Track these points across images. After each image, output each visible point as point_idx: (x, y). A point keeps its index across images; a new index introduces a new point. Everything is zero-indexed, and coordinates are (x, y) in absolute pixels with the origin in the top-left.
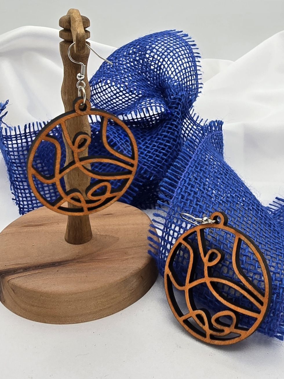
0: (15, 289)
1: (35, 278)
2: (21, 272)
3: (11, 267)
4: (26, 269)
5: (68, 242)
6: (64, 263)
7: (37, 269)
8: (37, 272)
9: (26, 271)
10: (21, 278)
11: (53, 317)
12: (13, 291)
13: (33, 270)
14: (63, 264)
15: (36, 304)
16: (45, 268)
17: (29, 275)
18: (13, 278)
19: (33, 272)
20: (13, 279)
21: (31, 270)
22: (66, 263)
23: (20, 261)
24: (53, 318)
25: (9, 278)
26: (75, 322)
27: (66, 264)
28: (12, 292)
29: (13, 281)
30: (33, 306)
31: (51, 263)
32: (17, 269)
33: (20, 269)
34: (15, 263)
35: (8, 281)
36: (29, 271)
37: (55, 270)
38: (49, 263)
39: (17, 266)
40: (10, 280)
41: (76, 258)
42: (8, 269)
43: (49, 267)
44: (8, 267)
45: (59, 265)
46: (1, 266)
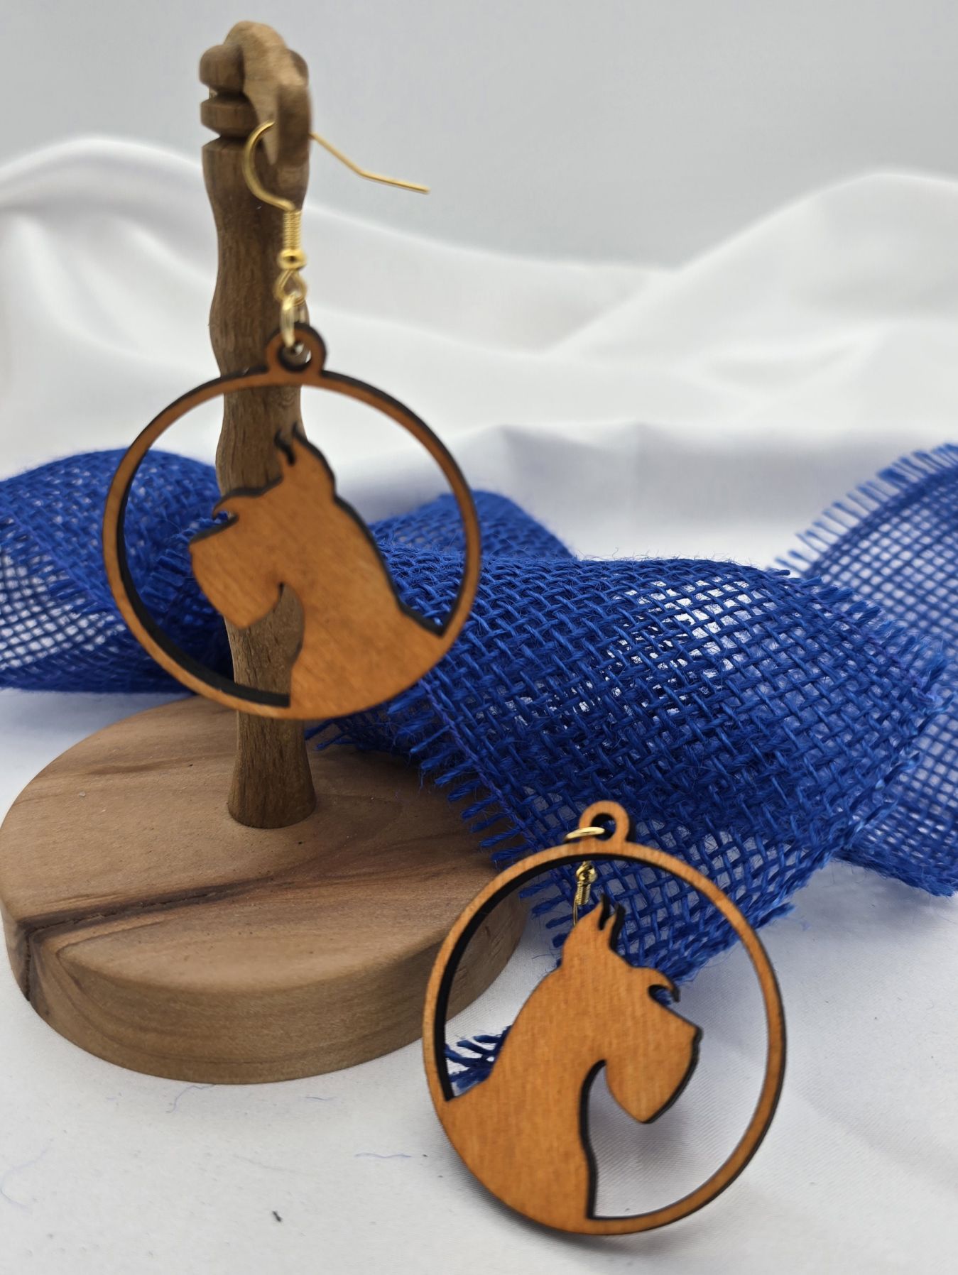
0: (82, 977)
1: (146, 942)
3: (64, 906)
4: (113, 911)
5: (240, 821)
6: (236, 890)
7: (150, 912)
8: (148, 920)
9: (116, 920)
12: (77, 982)
15: (153, 1024)
16: (175, 906)
18: (73, 941)
20: (74, 944)
22: (241, 889)
23: (92, 886)
24: (209, 1065)
25: (61, 941)
29: (73, 953)
31: (194, 890)
32: (83, 914)
33: (93, 911)
34: (76, 894)
35: (58, 954)
36: (122, 918)
37: (209, 913)
38: (186, 891)
39: (83, 903)
40: (64, 948)
41: (272, 874)
42: (55, 913)
43: (187, 905)
44: (56, 907)
45: (220, 899)
46: (34, 904)
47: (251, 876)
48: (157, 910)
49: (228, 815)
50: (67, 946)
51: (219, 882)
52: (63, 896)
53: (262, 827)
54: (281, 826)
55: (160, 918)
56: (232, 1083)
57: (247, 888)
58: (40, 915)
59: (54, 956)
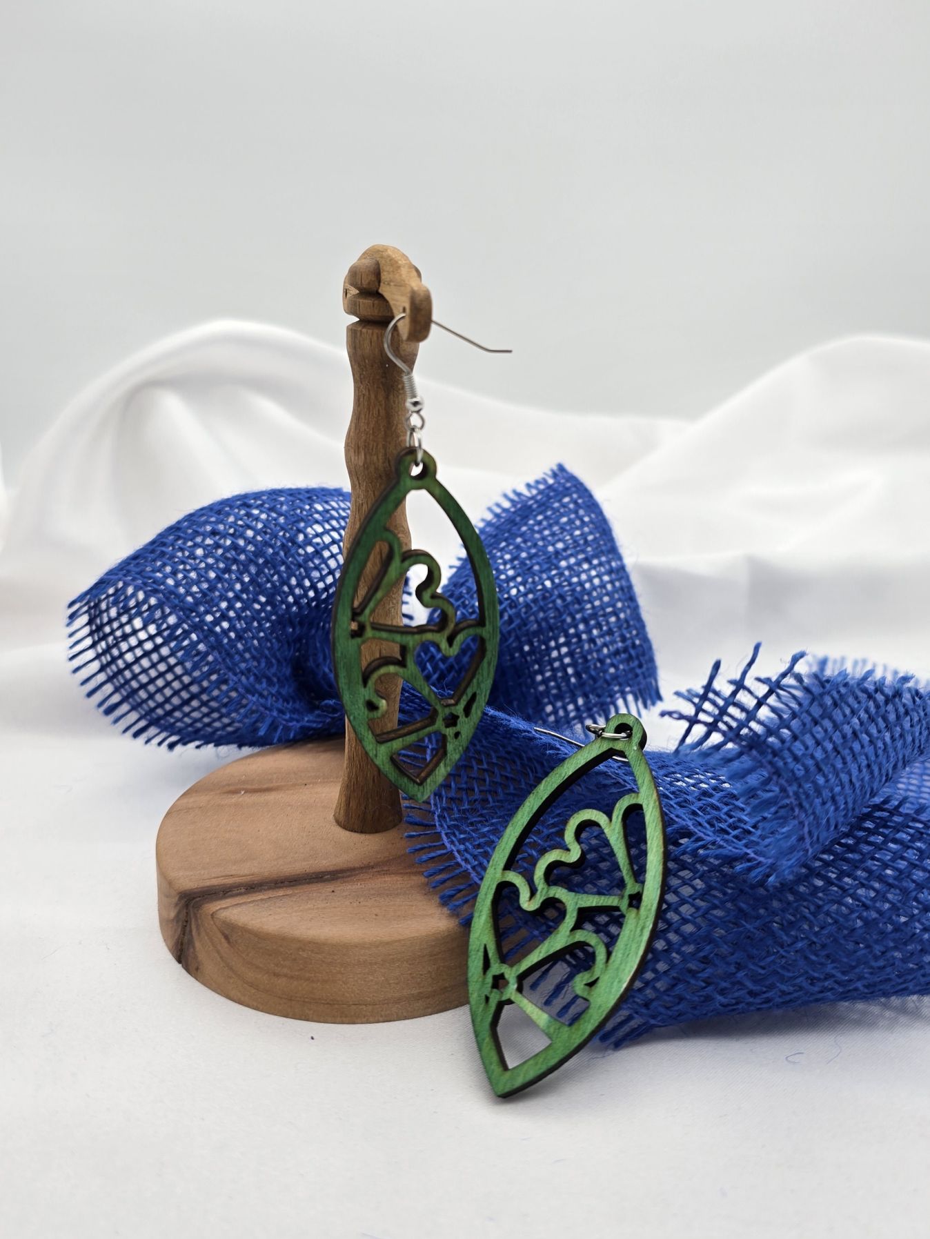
0: (230, 933)
1: (280, 907)
2: (240, 894)
3: (215, 882)
4: (253, 887)
5: (345, 827)
6: (345, 874)
7: (280, 887)
8: (281, 893)
9: (255, 892)
10: (244, 907)
11: (328, 1004)
12: (226, 937)
13: (270, 888)
14: (343, 877)
15: (285, 970)
16: (300, 884)
17: (262, 900)
18: (224, 906)
19: (271, 894)
20: (225, 908)
21: (265, 890)
22: (348, 874)
23: (233, 870)
24: (326, 1006)
25: (214, 907)
26: (381, 1019)
27: (349, 876)
28: (223, 940)
29: (223, 915)
30: (276, 975)
31: (313, 873)
32: (229, 888)
33: (238, 886)
34: (224, 874)
35: (212, 915)
36: (260, 891)
37: (326, 889)
38: (307, 874)
39: (230, 881)
40: (217, 911)
41: (372, 864)
42: (208, 887)
43: (308, 883)
44: (208, 883)
45: (333, 880)
46: (190, 880)
47: (357, 865)
48: (286, 887)
49: (335, 823)
50: (221, 909)
51: (331, 868)
52: (213, 875)
53: (362, 832)
54: (376, 831)
55: (289, 892)
56: (343, 1023)
57: (353, 873)
58: (197, 888)
59: (210, 917)
